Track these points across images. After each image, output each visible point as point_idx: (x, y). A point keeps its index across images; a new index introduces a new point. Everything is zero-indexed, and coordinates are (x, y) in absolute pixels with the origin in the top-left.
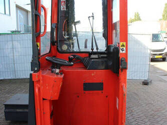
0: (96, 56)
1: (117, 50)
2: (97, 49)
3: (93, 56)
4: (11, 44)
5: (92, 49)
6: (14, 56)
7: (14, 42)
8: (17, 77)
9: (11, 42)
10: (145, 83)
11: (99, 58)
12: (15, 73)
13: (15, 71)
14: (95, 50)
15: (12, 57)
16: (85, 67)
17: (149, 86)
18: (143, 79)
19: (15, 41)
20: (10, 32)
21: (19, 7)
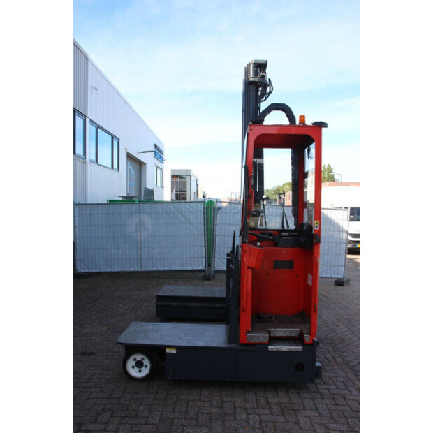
0: (287, 234)
1: (310, 227)
2: (288, 226)
3: (283, 234)
4: (138, 219)
5: (283, 227)
6: (140, 236)
7: (142, 215)
8: (144, 269)
9: (138, 215)
10: (339, 283)
11: (289, 236)
12: (141, 262)
13: (141, 259)
14: (286, 228)
15: (139, 238)
16: (276, 245)
17: (345, 287)
18: (336, 276)
19: (144, 213)
20: (120, 199)
21: (130, 157)
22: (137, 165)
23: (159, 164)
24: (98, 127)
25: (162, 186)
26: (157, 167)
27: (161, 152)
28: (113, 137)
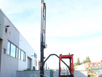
9: (33, 74)
14: (68, 75)
21: (28, 57)
22: (30, 60)
23: (36, 59)
24: (21, 50)
25: (36, 65)
26: (35, 60)
27: (36, 55)
28: (24, 52)
